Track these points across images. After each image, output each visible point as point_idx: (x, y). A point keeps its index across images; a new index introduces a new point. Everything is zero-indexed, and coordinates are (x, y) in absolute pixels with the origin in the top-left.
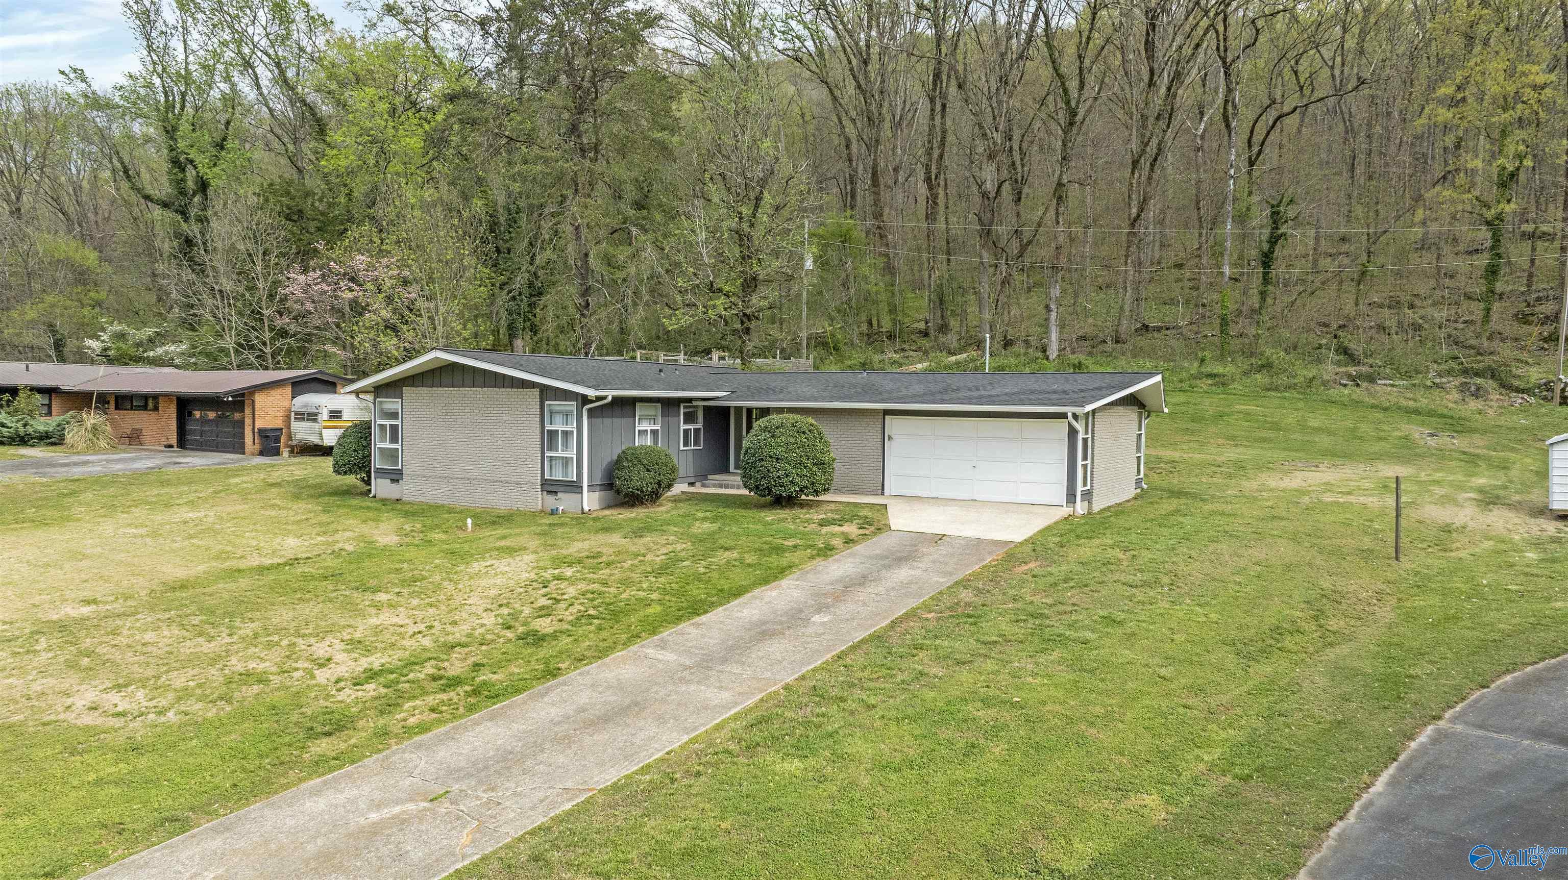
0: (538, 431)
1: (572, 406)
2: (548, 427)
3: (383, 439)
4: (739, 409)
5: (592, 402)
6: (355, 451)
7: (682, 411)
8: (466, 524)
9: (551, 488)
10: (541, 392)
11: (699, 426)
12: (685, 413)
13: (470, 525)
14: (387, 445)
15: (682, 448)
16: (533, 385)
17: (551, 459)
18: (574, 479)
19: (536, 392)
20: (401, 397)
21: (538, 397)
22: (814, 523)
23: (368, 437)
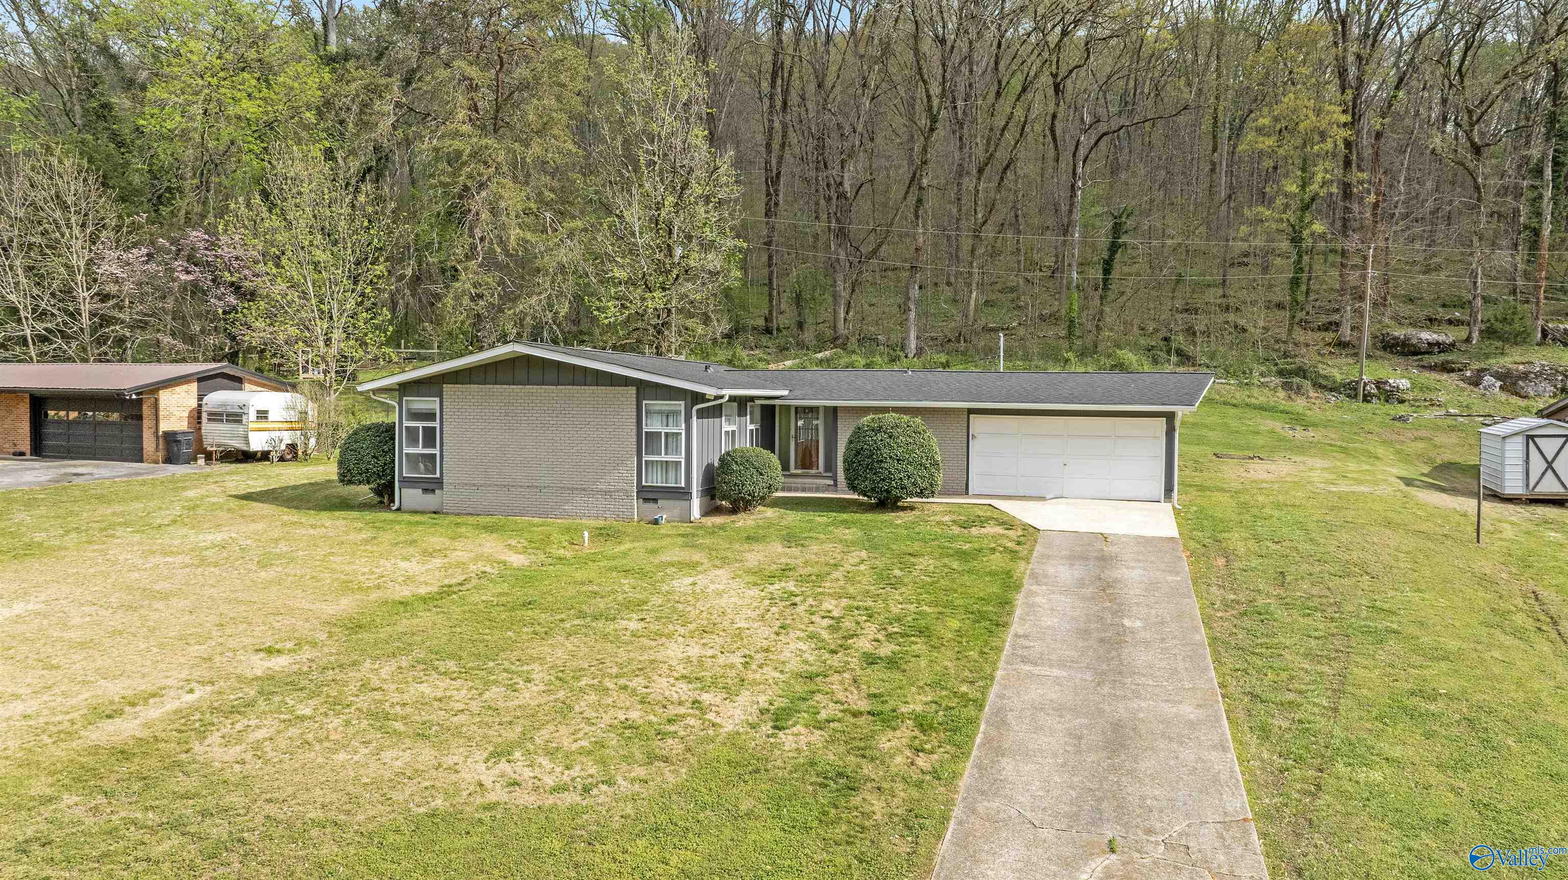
0: (634, 432)
1: (681, 405)
2: (646, 429)
3: (412, 444)
4: (785, 408)
7: (749, 410)
8: (581, 538)
9: (650, 496)
10: (639, 388)
11: (758, 426)
12: (751, 413)
13: (587, 539)
14: (419, 450)
16: (626, 381)
17: (651, 463)
18: (683, 485)
19: (632, 390)
20: (440, 395)
21: (635, 395)
22: (952, 525)
23: (390, 441)
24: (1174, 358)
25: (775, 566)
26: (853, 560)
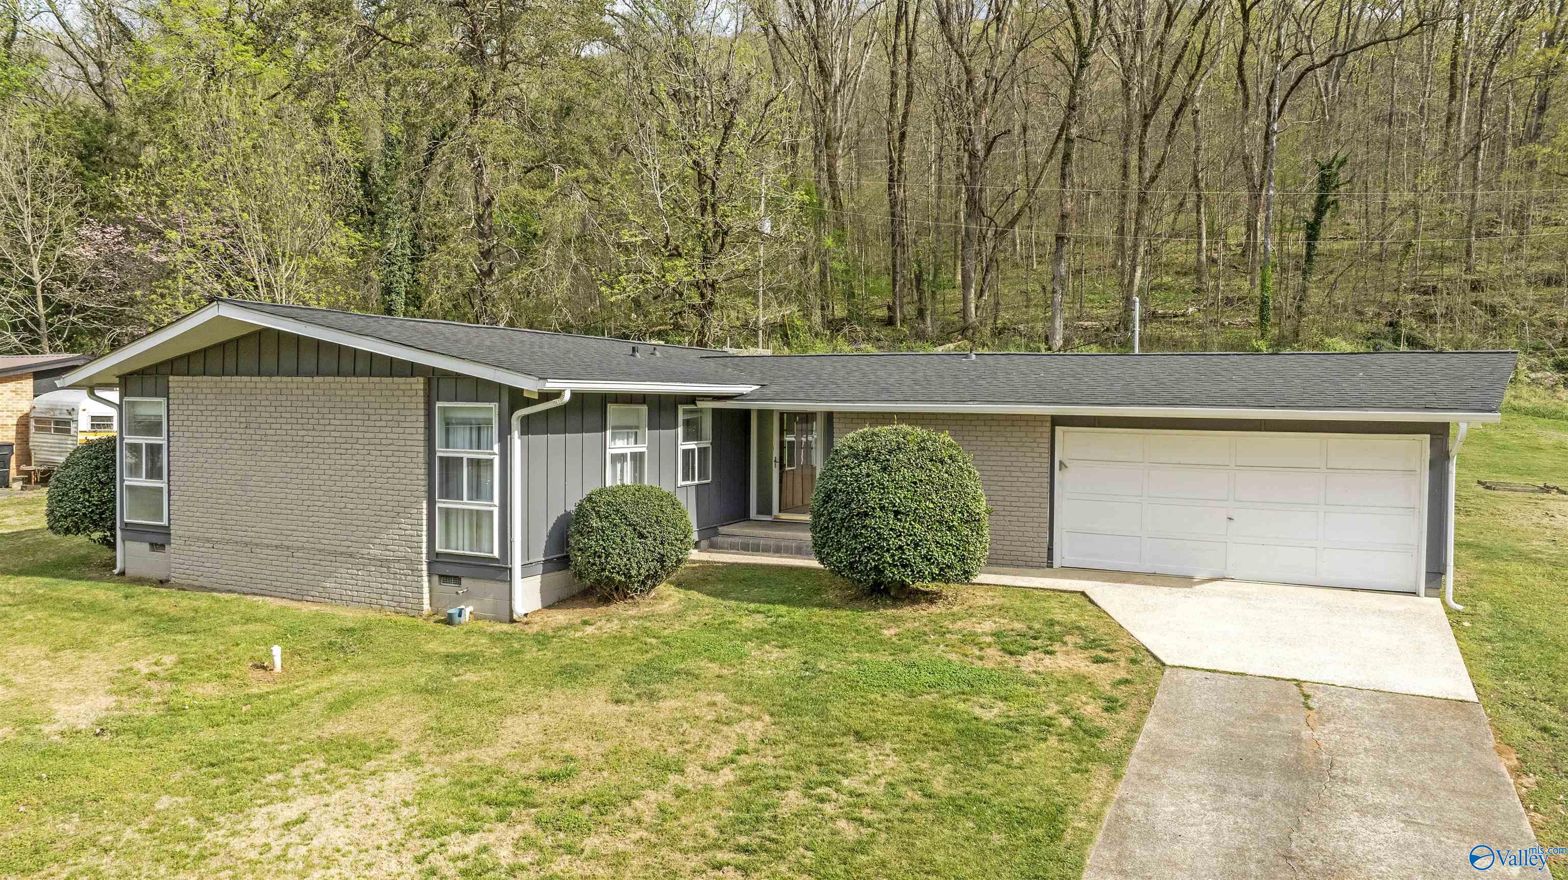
0: (421, 459)
1: (491, 410)
2: (441, 452)
3: (134, 471)
4: (765, 415)
5: (532, 402)
6: (84, 491)
7: (681, 418)
8: (270, 656)
9: (448, 570)
10: (428, 383)
11: (707, 444)
12: (685, 422)
13: (278, 660)
14: (142, 481)
15: (680, 483)
16: (413, 369)
17: (447, 512)
18: (496, 554)
19: (418, 383)
20: (167, 394)
21: (421, 393)
22: (989, 645)
23: (109, 466)
25: (536, 764)
26: (720, 749)
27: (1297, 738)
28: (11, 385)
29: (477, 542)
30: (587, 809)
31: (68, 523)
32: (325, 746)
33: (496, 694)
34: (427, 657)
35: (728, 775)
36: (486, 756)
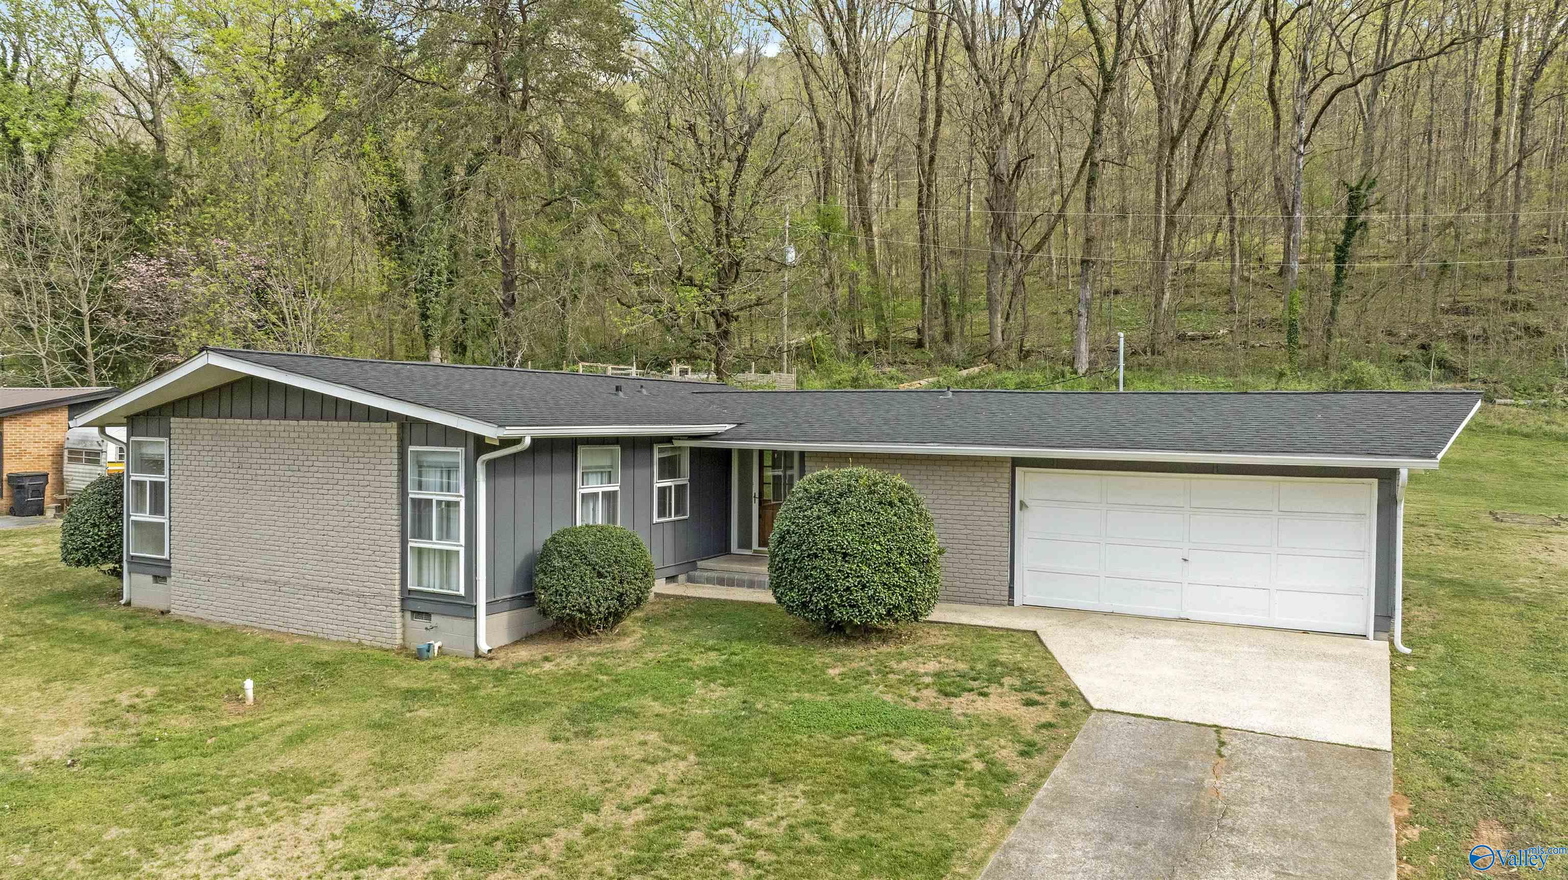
0: (395, 501)
1: (459, 456)
2: (413, 494)
3: (139, 508)
4: (745, 454)
5: (494, 448)
6: (94, 525)
7: (656, 456)
8: (242, 689)
9: (420, 607)
10: (401, 427)
11: (684, 480)
12: (661, 460)
13: (250, 694)
14: (146, 517)
15: (656, 519)
16: (388, 416)
17: (420, 551)
18: (462, 592)
19: (392, 430)
20: (168, 435)
21: (395, 438)
22: (927, 686)
23: (117, 502)
24: (1434, 371)
25: (463, 801)
26: (640, 789)
27: (1199, 786)
28: (47, 418)
29: (446, 580)
30: (499, 845)
31: (79, 555)
32: (274, 781)
33: (442, 731)
34: (387, 693)
35: (639, 814)
36: (419, 792)
